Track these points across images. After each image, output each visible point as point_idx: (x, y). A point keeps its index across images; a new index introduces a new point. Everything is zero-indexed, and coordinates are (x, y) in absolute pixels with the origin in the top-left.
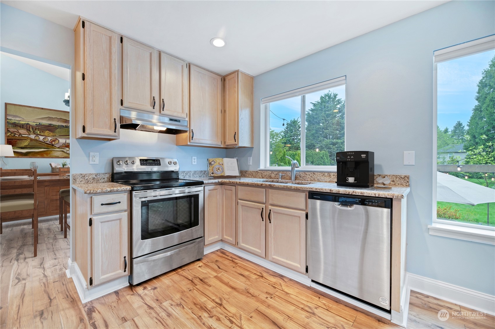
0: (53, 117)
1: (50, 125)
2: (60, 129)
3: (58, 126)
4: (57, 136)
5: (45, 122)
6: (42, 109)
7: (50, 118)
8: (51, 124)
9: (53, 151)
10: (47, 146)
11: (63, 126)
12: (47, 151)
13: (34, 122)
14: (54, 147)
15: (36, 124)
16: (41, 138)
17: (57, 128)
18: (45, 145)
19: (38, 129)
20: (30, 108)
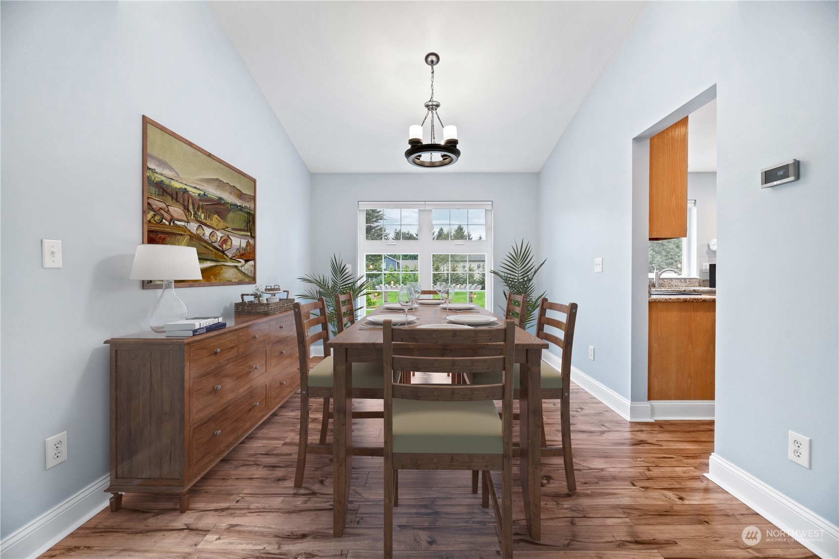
0: (225, 181)
1: (219, 202)
2: (234, 212)
3: (231, 205)
4: (229, 229)
5: (214, 192)
6: (210, 155)
7: (219, 184)
8: (220, 199)
9: (223, 267)
10: (215, 253)
11: (237, 206)
12: (216, 266)
13: (195, 188)
14: (225, 256)
15: (199, 194)
16: (207, 231)
17: (230, 211)
18: (212, 251)
19: (203, 207)
20: (188, 148)
